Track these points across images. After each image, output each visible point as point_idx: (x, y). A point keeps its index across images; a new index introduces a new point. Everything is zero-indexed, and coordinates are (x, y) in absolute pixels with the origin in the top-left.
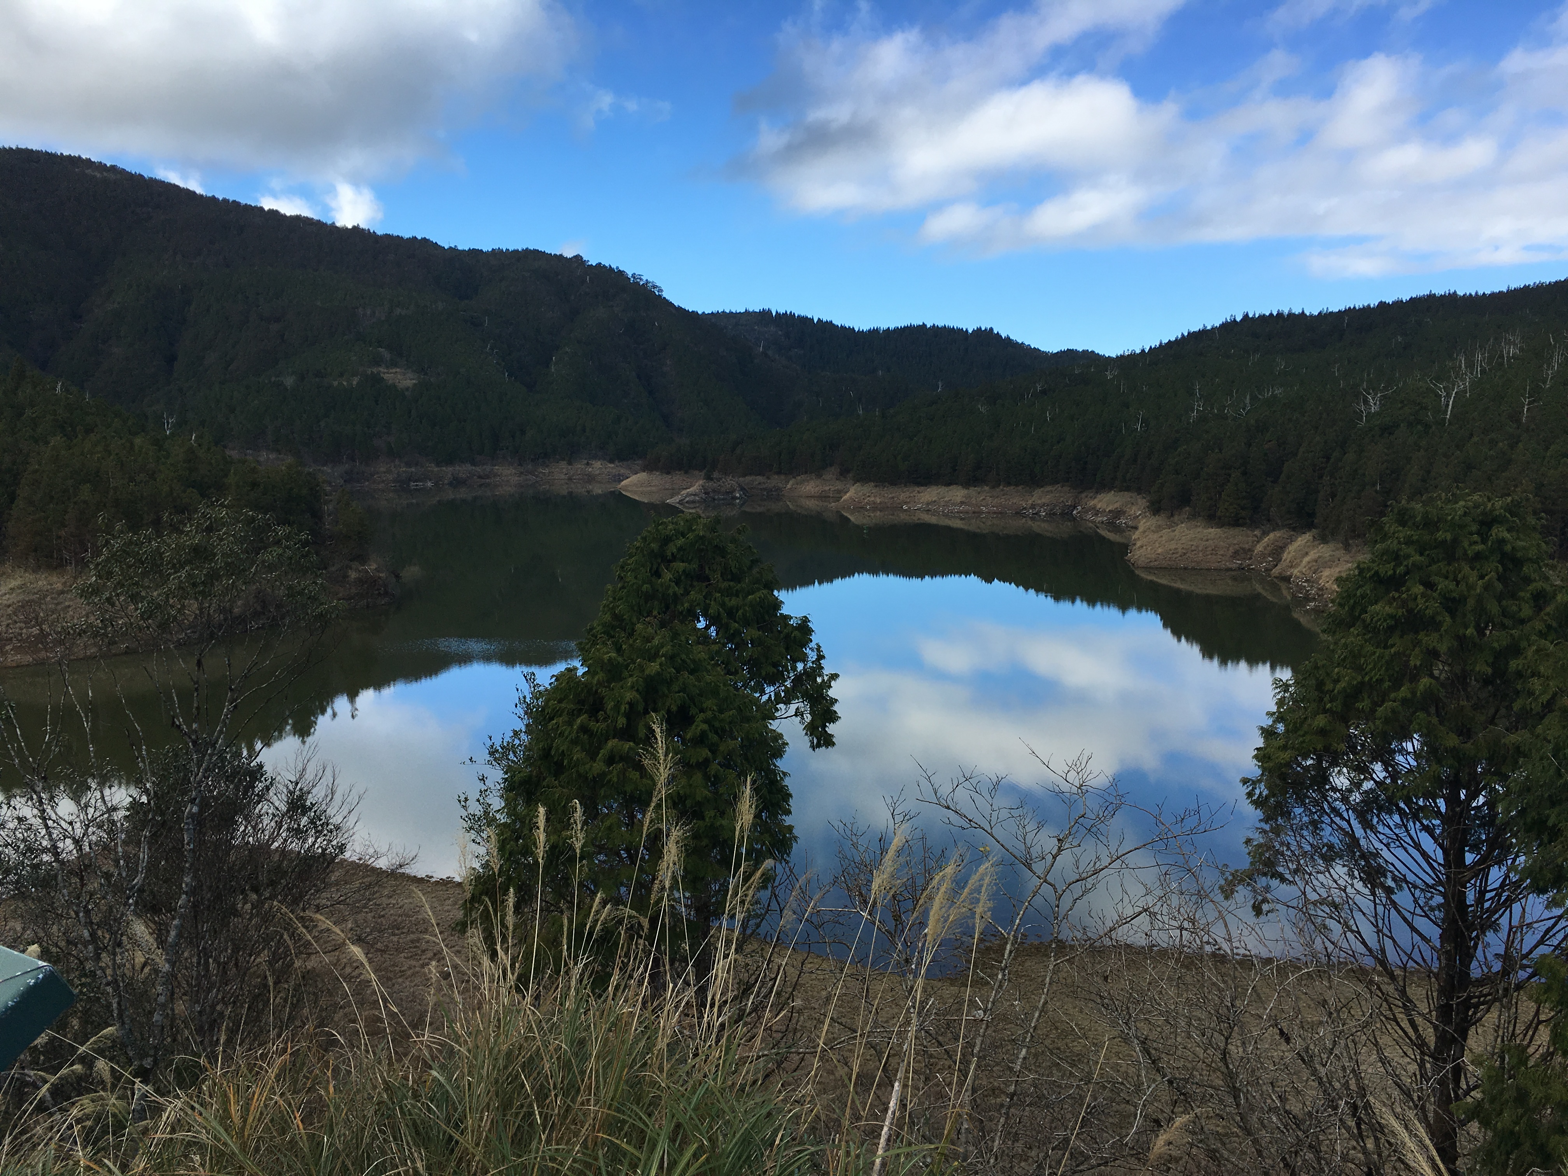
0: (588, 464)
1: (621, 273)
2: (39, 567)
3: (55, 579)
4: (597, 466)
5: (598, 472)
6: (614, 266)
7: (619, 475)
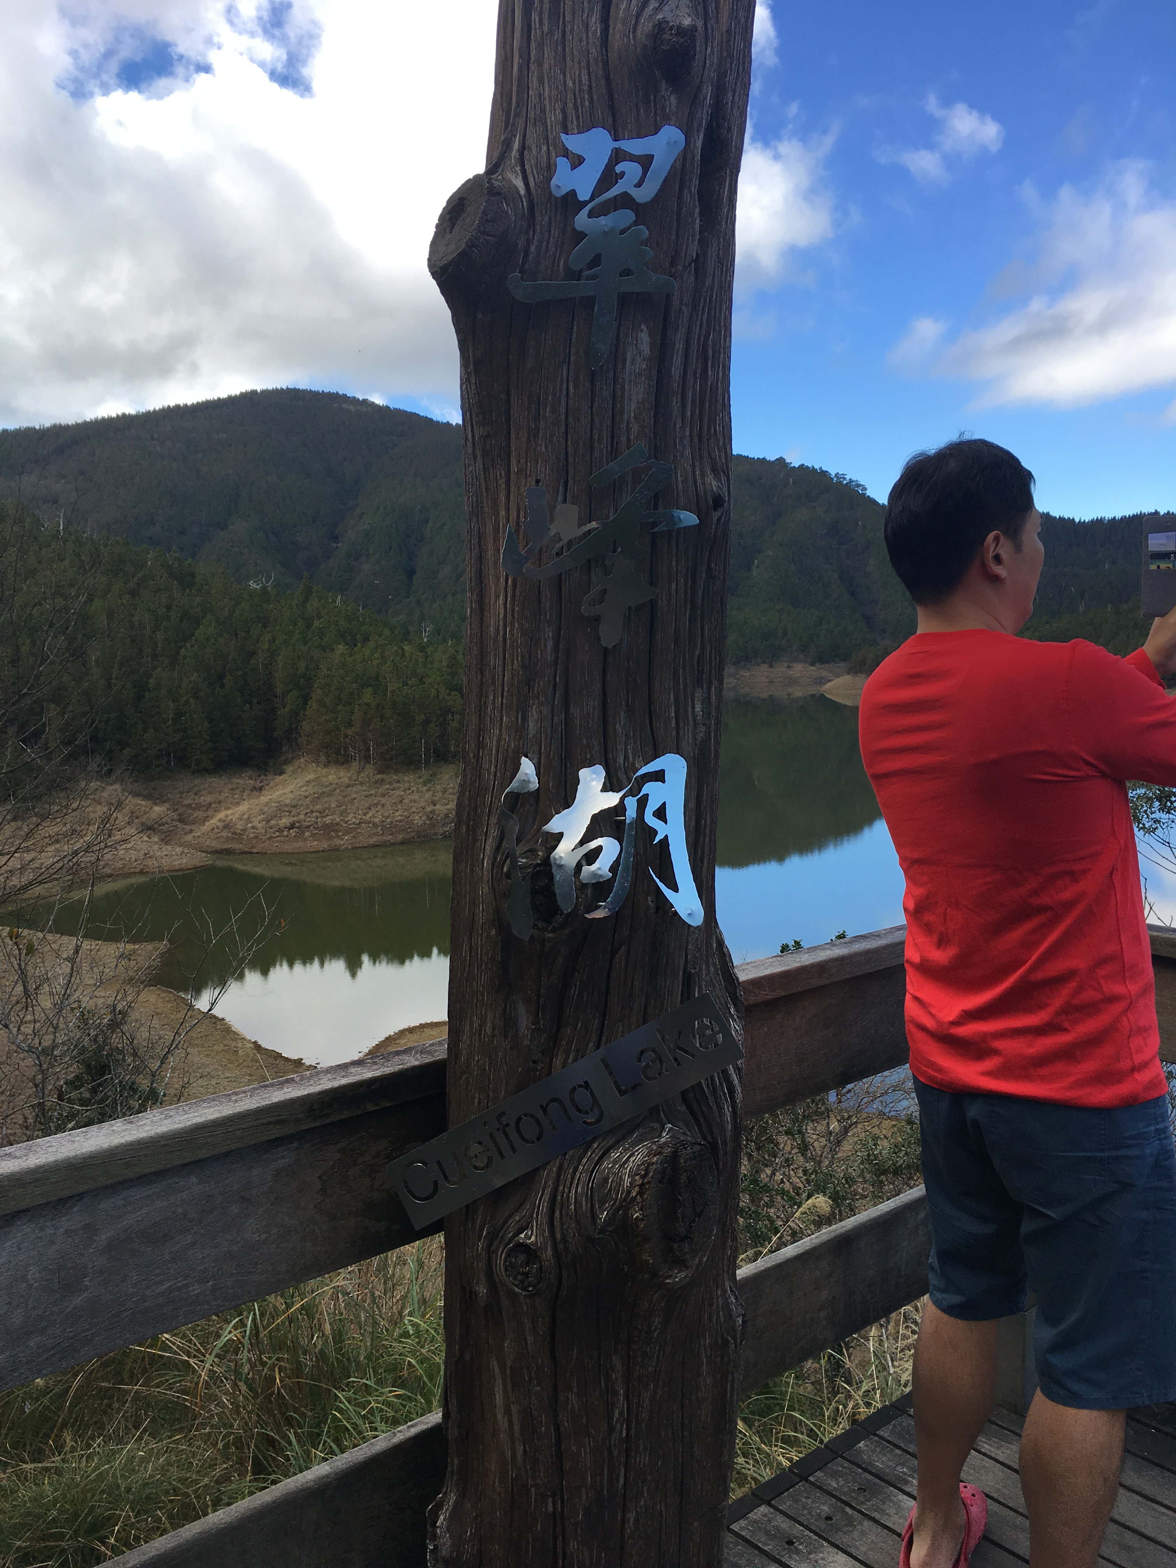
0: (789, 667)
1: (824, 473)
2: (329, 762)
3: (342, 774)
4: (799, 669)
5: (799, 675)
6: (817, 467)
7: (821, 678)
